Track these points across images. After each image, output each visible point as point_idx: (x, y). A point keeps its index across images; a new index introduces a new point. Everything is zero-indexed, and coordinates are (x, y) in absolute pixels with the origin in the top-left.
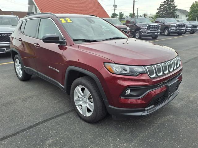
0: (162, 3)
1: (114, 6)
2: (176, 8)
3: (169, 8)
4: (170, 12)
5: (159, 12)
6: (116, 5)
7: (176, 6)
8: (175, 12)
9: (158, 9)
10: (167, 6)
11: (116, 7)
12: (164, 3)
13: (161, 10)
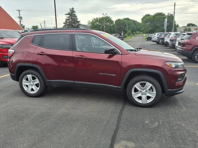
0: (67, 18)
1: (18, 18)
2: (80, 23)
3: (74, 23)
4: (75, 26)
5: (65, 26)
6: (22, 17)
7: (79, 22)
8: (79, 26)
9: (64, 23)
10: (72, 21)
11: (22, 19)
12: (69, 18)
13: (67, 24)
